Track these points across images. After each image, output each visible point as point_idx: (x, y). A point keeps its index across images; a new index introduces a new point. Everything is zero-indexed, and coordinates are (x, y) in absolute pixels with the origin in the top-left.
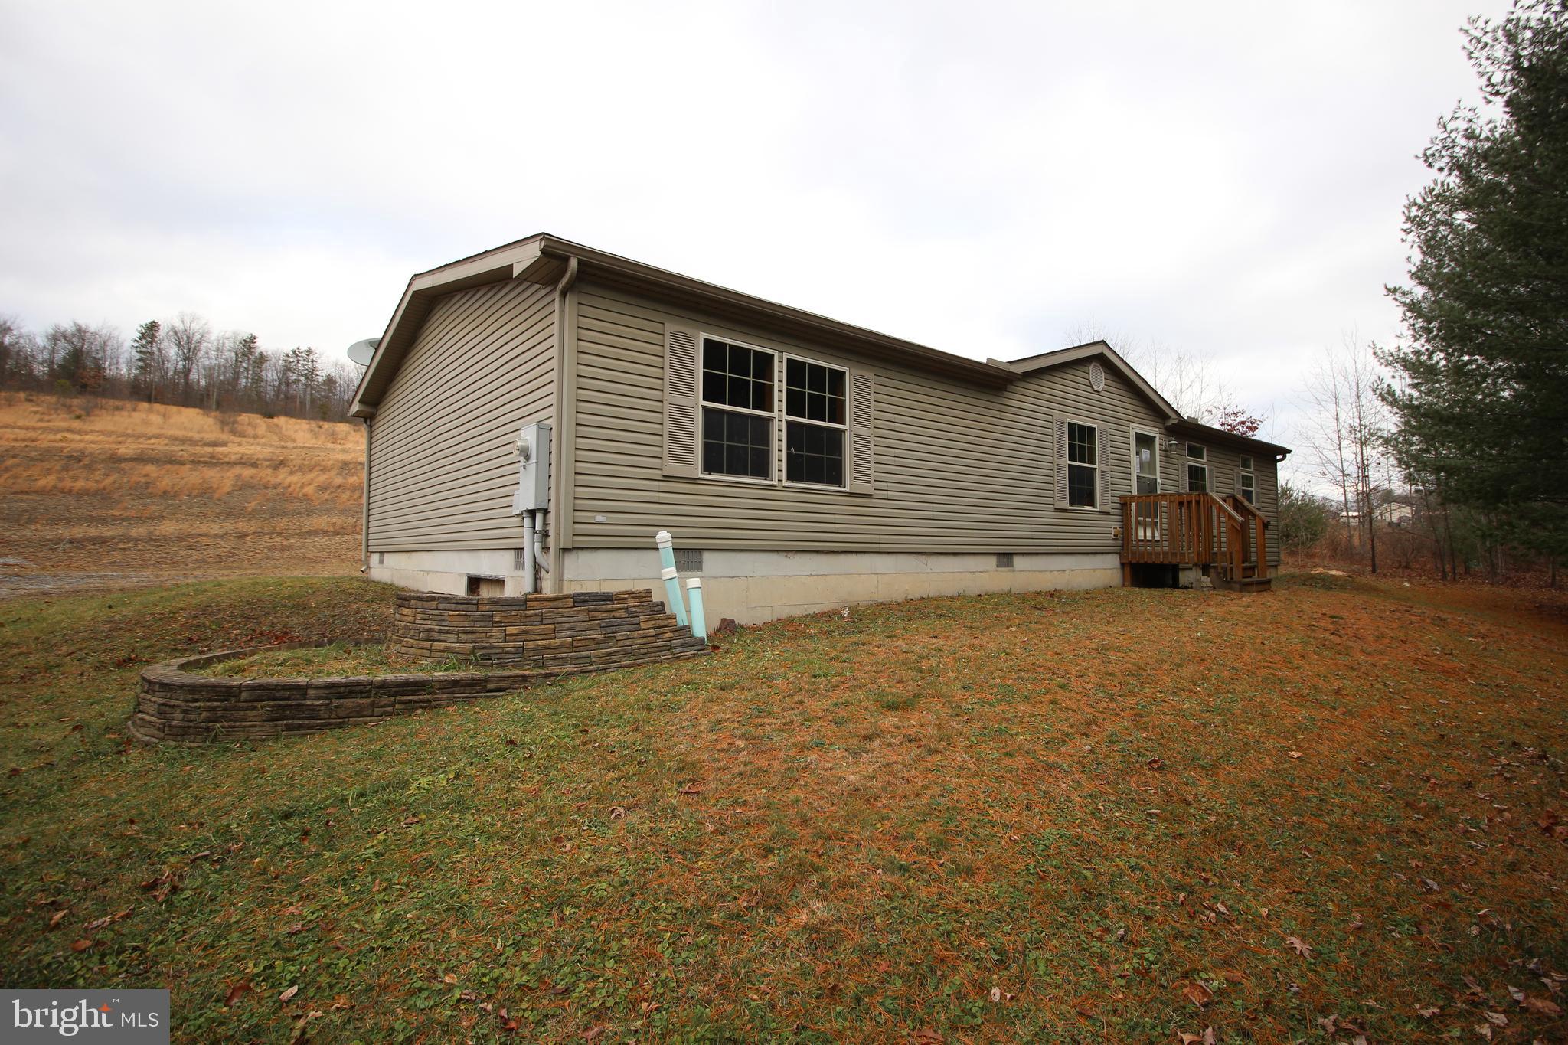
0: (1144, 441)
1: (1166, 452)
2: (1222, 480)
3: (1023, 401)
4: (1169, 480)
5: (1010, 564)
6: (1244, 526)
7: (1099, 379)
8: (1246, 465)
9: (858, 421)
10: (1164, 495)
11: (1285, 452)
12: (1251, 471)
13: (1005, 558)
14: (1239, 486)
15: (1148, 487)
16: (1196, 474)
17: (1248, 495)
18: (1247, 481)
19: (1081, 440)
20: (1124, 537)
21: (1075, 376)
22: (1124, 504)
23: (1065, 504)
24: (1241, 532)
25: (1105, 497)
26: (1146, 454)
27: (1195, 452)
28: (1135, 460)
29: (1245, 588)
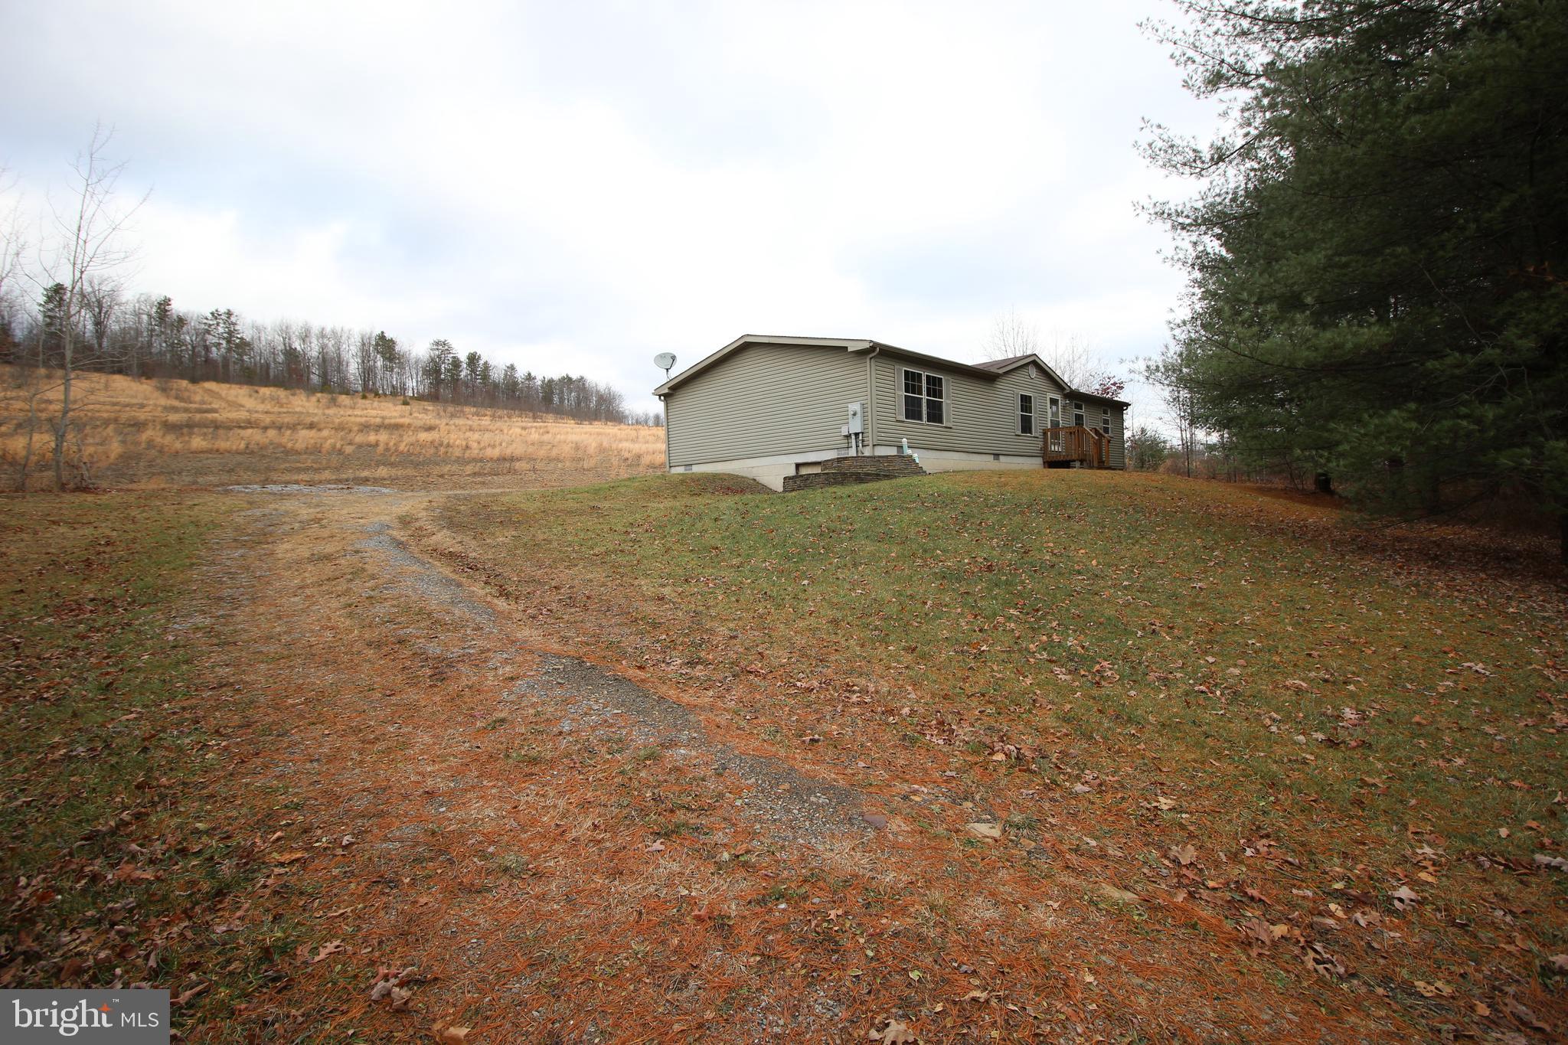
0: (1054, 402)
1: (1064, 407)
2: (1092, 421)
3: (1002, 385)
4: (1065, 421)
5: (998, 459)
6: (1100, 440)
7: (1033, 372)
8: (1105, 412)
9: (947, 398)
10: (1063, 428)
11: (1127, 405)
12: (1108, 416)
13: (997, 456)
14: (1102, 425)
15: (1055, 424)
16: (1079, 418)
17: (1106, 430)
18: (1106, 422)
19: (1026, 401)
20: (1045, 448)
21: (1023, 372)
22: (1045, 433)
23: (1019, 433)
24: (1098, 444)
25: (1036, 430)
26: (1054, 408)
27: (1079, 407)
28: (1049, 411)
29: (1099, 468)
